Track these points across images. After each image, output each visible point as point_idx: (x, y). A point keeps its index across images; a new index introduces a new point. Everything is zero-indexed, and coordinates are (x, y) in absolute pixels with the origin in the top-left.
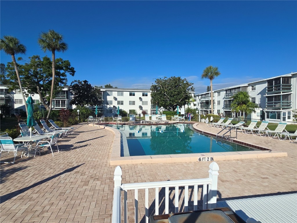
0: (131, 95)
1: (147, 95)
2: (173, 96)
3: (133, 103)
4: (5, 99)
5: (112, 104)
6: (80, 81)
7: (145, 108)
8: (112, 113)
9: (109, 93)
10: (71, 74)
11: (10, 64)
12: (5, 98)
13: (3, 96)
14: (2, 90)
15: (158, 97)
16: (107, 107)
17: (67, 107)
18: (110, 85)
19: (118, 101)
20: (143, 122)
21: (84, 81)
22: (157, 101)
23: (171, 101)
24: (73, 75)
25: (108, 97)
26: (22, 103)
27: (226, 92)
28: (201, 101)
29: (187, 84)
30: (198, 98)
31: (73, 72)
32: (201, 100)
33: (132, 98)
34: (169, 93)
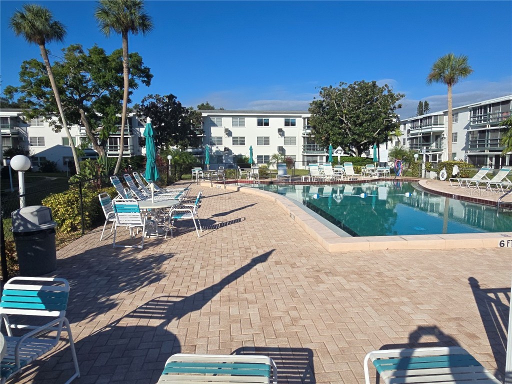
0: (260, 123)
1: (293, 124)
2: (361, 125)
3: (265, 141)
4: (12, 138)
5: (221, 144)
6: (159, 96)
7: (290, 151)
8: (222, 162)
9: (215, 120)
10: (143, 82)
11: (27, 66)
12: (12, 134)
13: (8, 131)
14: (4, 119)
15: (327, 127)
16: (211, 150)
17: (132, 151)
18: (207, 104)
19: (233, 138)
20: (306, 178)
21: (167, 97)
22: (324, 136)
23: (354, 134)
24: (148, 83)
25: (213, 129)
26: (44, 145)
27: (475, 113)
28: (412, 135)
29: (392, 96)
30: (405, 128)
31: (147, 77)
32: (411, 132)
33: (263, 131)
34: (351, 117)
